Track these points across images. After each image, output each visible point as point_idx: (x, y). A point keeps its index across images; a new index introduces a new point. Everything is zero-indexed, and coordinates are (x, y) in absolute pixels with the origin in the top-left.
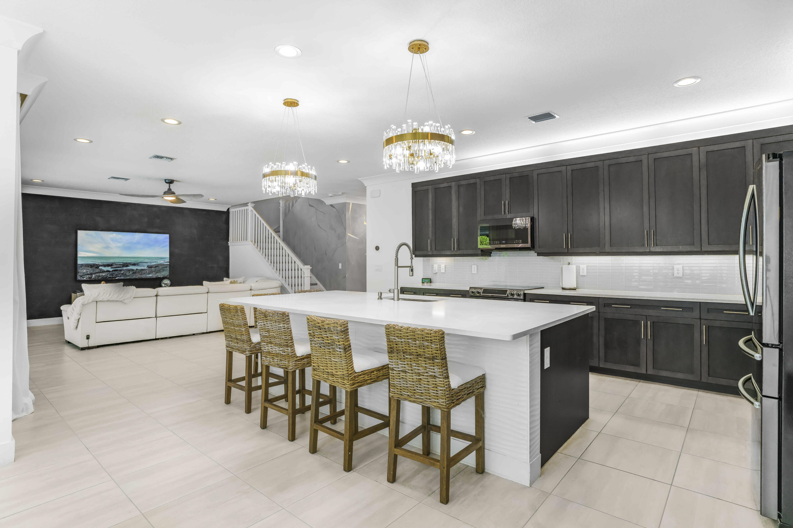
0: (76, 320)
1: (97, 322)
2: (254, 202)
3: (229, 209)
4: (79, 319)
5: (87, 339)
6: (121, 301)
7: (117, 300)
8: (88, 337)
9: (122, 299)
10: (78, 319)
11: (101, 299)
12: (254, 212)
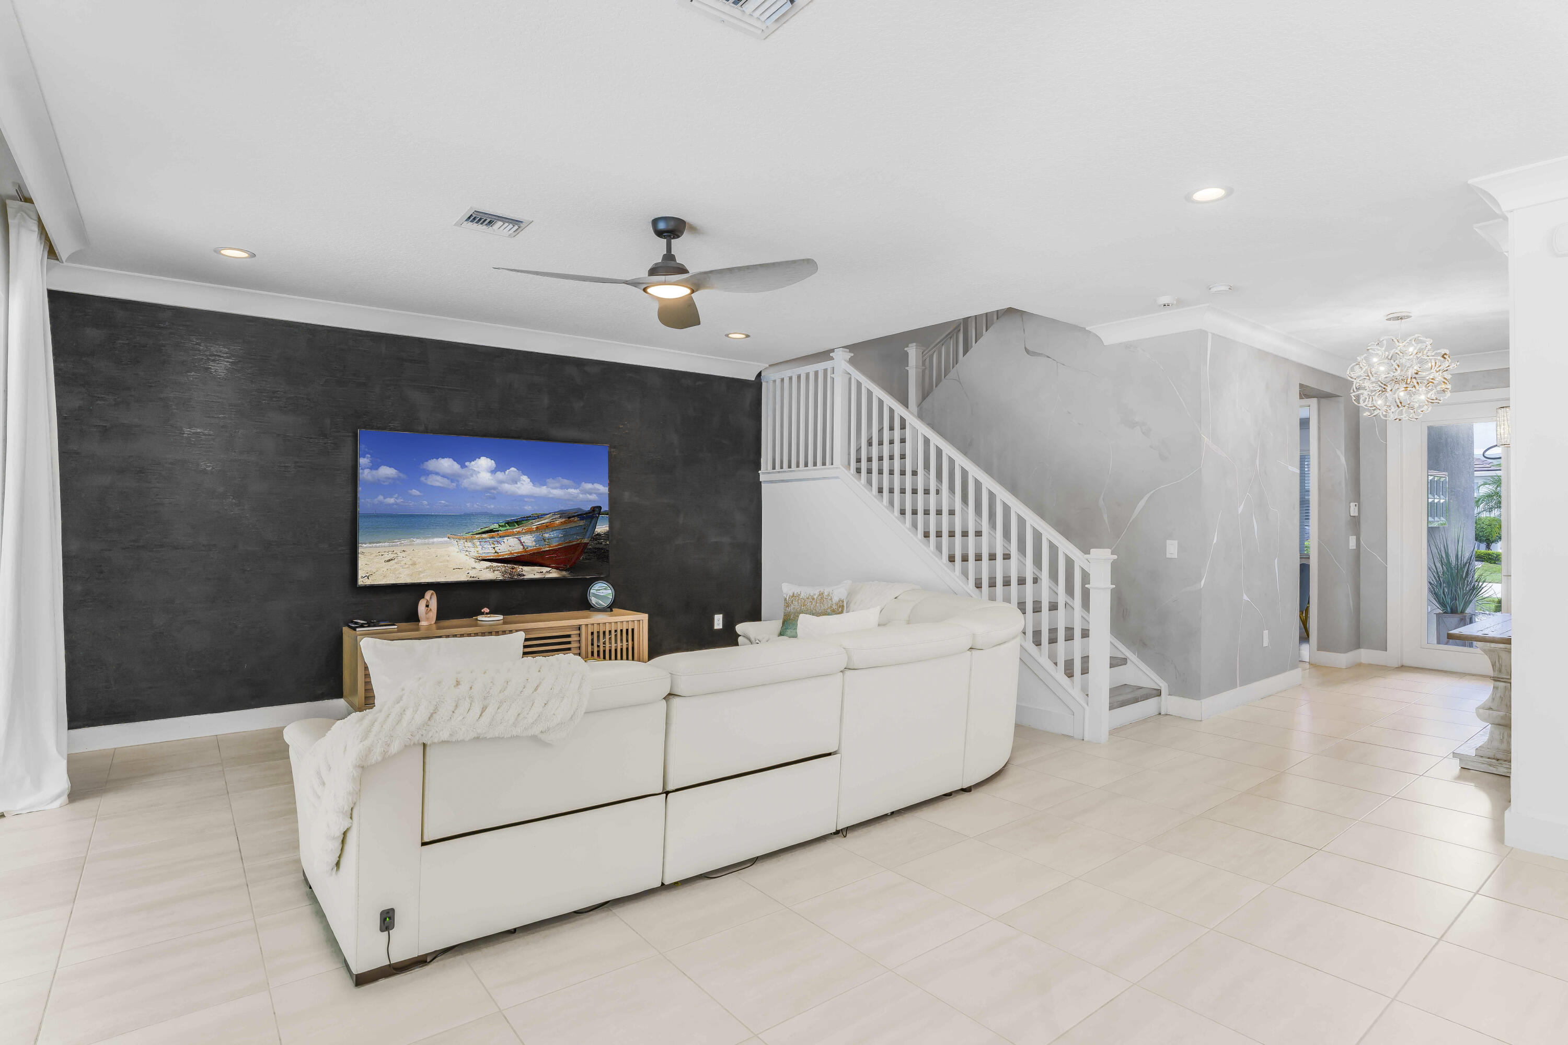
0: (334, 838)
1: (426, 840)
2: (851, 348)
3: (760, 374)
4: (345, 834)
5: (382, 930)
6: (534, 738)
7: (515, 733)
8: (387, 920)
9: (535, 730)
10: (339, 834)
11: (445, 736)
12: (857, 375)
